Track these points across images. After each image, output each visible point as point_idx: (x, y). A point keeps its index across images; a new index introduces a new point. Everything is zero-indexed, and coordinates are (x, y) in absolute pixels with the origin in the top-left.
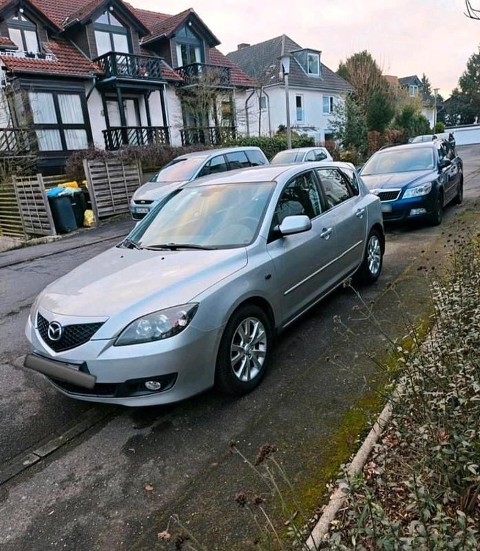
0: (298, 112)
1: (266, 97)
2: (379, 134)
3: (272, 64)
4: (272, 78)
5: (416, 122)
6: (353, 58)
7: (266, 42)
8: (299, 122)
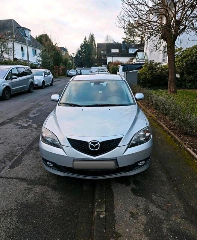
0: (22, 53)
1: (7, 44)
2: (58, 67)
3: (8, 30)
4: (10, 36)
5: (68, 64)
6: (41, 35)
7: (6, 20)
8: (23, 58)
